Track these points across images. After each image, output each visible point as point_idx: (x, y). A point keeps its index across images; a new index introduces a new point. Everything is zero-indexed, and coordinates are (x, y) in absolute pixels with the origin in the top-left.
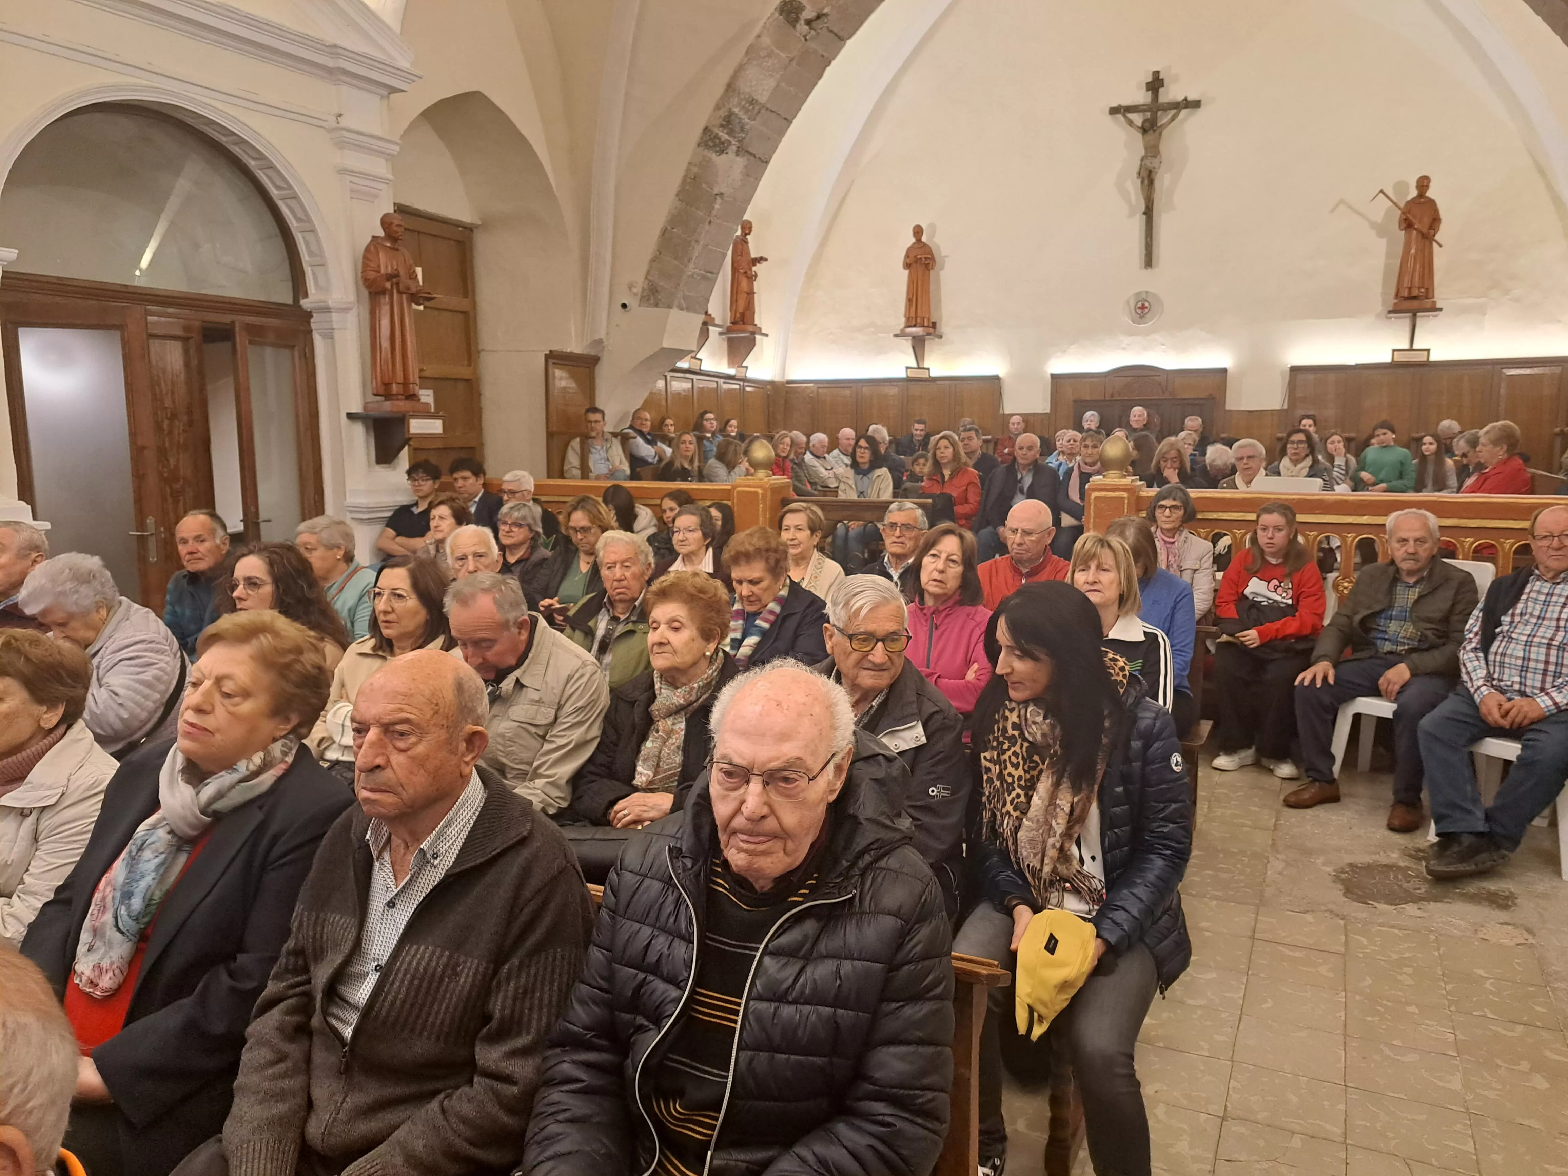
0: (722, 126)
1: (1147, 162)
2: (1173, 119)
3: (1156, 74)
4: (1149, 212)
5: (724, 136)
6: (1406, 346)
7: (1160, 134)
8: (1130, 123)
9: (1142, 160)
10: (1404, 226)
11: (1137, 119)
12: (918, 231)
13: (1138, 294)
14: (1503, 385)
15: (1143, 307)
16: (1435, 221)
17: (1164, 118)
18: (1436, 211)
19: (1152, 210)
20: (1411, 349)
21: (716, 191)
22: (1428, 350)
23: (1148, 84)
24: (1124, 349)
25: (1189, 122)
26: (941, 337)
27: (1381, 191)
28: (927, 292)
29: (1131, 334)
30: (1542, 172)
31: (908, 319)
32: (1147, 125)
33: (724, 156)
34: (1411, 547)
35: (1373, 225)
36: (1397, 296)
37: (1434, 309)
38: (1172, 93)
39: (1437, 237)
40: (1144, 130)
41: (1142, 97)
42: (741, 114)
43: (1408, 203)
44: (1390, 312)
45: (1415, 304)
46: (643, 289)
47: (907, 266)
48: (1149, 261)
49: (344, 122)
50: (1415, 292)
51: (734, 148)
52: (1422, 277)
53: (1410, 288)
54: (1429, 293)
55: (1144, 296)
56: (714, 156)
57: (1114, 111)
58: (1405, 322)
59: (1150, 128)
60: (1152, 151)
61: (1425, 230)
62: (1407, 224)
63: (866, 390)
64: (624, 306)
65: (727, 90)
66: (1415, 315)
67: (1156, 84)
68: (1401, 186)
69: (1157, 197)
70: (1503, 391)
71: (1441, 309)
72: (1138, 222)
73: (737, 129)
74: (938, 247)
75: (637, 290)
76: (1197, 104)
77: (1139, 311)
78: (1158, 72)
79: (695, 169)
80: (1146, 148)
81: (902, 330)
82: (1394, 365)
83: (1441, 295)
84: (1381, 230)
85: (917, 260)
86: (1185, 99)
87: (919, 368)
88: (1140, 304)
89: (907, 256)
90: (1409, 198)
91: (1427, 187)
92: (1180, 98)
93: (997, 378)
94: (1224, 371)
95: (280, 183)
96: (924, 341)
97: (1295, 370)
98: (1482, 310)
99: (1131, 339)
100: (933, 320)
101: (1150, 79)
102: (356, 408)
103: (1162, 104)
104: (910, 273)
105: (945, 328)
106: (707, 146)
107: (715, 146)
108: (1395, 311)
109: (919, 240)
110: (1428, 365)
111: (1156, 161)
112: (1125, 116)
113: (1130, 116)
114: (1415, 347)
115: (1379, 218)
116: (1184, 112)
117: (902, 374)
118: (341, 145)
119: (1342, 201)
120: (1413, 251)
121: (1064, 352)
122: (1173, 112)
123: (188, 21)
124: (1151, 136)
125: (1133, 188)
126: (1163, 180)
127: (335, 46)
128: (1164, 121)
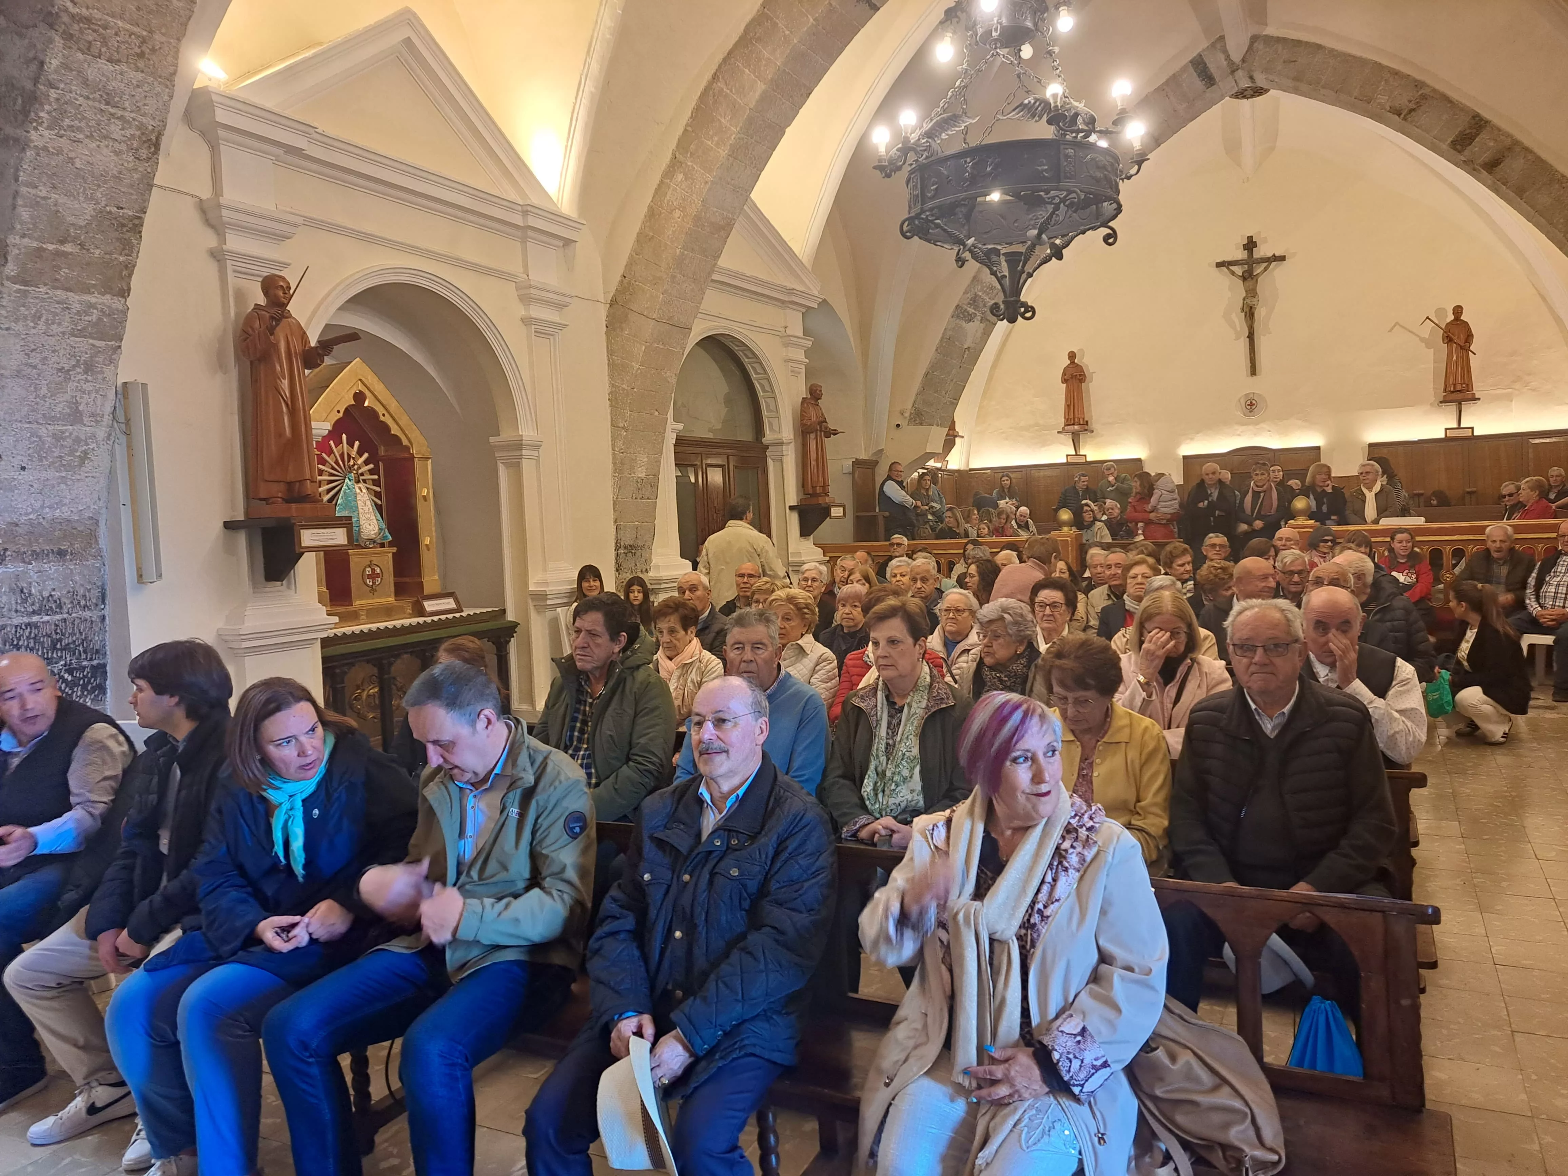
0: (970, 304)
1: (1248, 301)
2: (1266, 269)
3: (1250, 238)
4: (1251, 336)
5: (971, 310)
6: (1455, 425)
7: (1257, 280)
8: (1233, 273)
9: (1244, 299)
10: (1446, 341)
11: (1239, 270)
12: (1072, 356)
13: (1246, 395)
14: (1531, 450)
15: (1251, 404)
16: (1469, 337)
17: (1258, 270)
18: (1469, 329)
19: (1253, 334)
20: (1459, 428)
21: (966, 347)
22: (1472, 428)
23: (1244, 245)
24: (1239, 435)
25: (1278, 271)
26: (1092, 432)
27: (1428, 318)
28: (1081, 399)
29: (1243, 424)
30: (1544, 299)
31: (1067, 420)
32: (1246, 274)
33: (971, 323)
34: (1498, 544)
35: (1422, 340)
36: (1445, 390)
37: (1475, 399)
38: (1261, 251)
39: (1471, 348)
40: (1244, 278)
41: (1241, 255)
42: (984, 296)
43: (1447, 324)
44: (1441, 402)
45: (1459, 396)
46: (911, 414)
47: (1065, 381)
48: (1253, 372)
49: (789, 332)
50: (1459, 388)
51: (979, 318)
52: (1463, 377)
53: (1455, 385)
54: (1469, 386)
55: (1251, 396)
56: (964, 324)
57: (1219, 265)
58: (1453, 407)
59: (1248, 277)
60: (1252, 293)
61: (1462, 344)
62: (1448, 339)
63: (1035, 473)
64: (898, 426)
65: (973, 281)
66: (1460, 404)
67: (1250, 245)
68: (1440, 311)
69: (1256, 325)
70: (1531, 455)
71: (1479, 399)
72: (1242, 344)
73: (981, 305)
74: (1087, 366)
75: (907, 415)
76: (1282, 258)
77: (1249, 407)
78: (1252, 237)
79: (949, 333)
80: (1246, 291)
81: (1063, 429)
82: (1447, 439)
83: (1478, 388)
84: (1428, 343)
85: (1073, 377)
86: (1274, 255)
87: (1076, 455)
88: (1249, 402)
89: (1064, 374)
90: (1448, 320)
91: (1461, 313)
92: (1270, 254)
93: (1139, 460)
94: (1318, 448)
95: (759, 370)
96: (1079, 435)
97: (1371, 445)
98: (1509, 398)
99: (1244, 428)
100: (1086, 419)
101: (1246, 242)
102: (794, 503)
103: (1257, 259)
104: (1067, 387)
105: (1094, 425)
106: (958, 317)
107: (965, 317)
108: (1444, 401)
109: (1073, 362)
110: (1473, 438)
111: (1255, 300)
112: (1228, 269)
113: (1232, 268)
114: (1462, 426)
115: (1426, 336)
116: (1273, 264)
117: (1063, 460)
118: (786, 345)
119: (1397, 323)
120: (1455, 358)
121: (1192, 439)
122: (1266, 264)
123: (744, 290)
124: (1250, 283)
125: (1239, 319)
126: (1261, 313)
127: (793, 289)
128: (1259, 271)
